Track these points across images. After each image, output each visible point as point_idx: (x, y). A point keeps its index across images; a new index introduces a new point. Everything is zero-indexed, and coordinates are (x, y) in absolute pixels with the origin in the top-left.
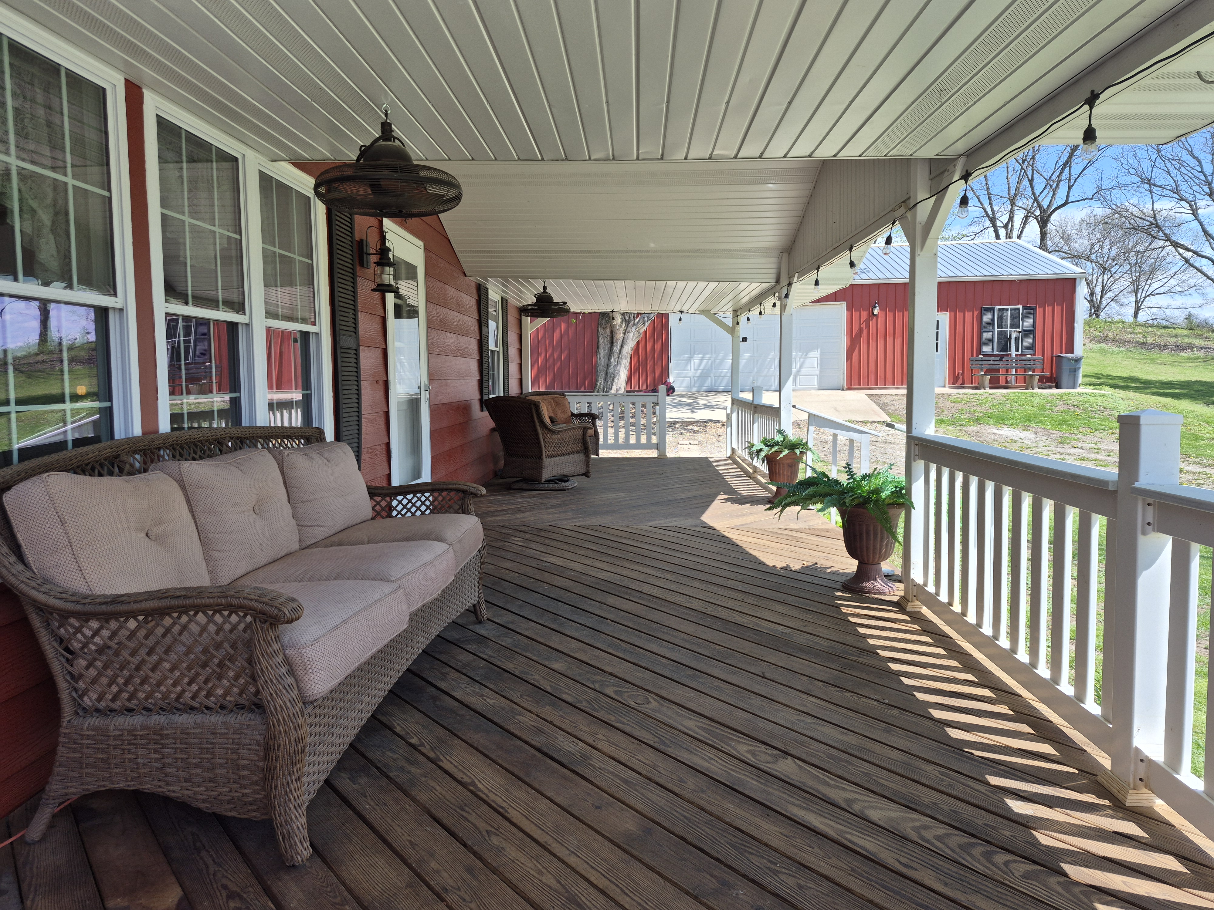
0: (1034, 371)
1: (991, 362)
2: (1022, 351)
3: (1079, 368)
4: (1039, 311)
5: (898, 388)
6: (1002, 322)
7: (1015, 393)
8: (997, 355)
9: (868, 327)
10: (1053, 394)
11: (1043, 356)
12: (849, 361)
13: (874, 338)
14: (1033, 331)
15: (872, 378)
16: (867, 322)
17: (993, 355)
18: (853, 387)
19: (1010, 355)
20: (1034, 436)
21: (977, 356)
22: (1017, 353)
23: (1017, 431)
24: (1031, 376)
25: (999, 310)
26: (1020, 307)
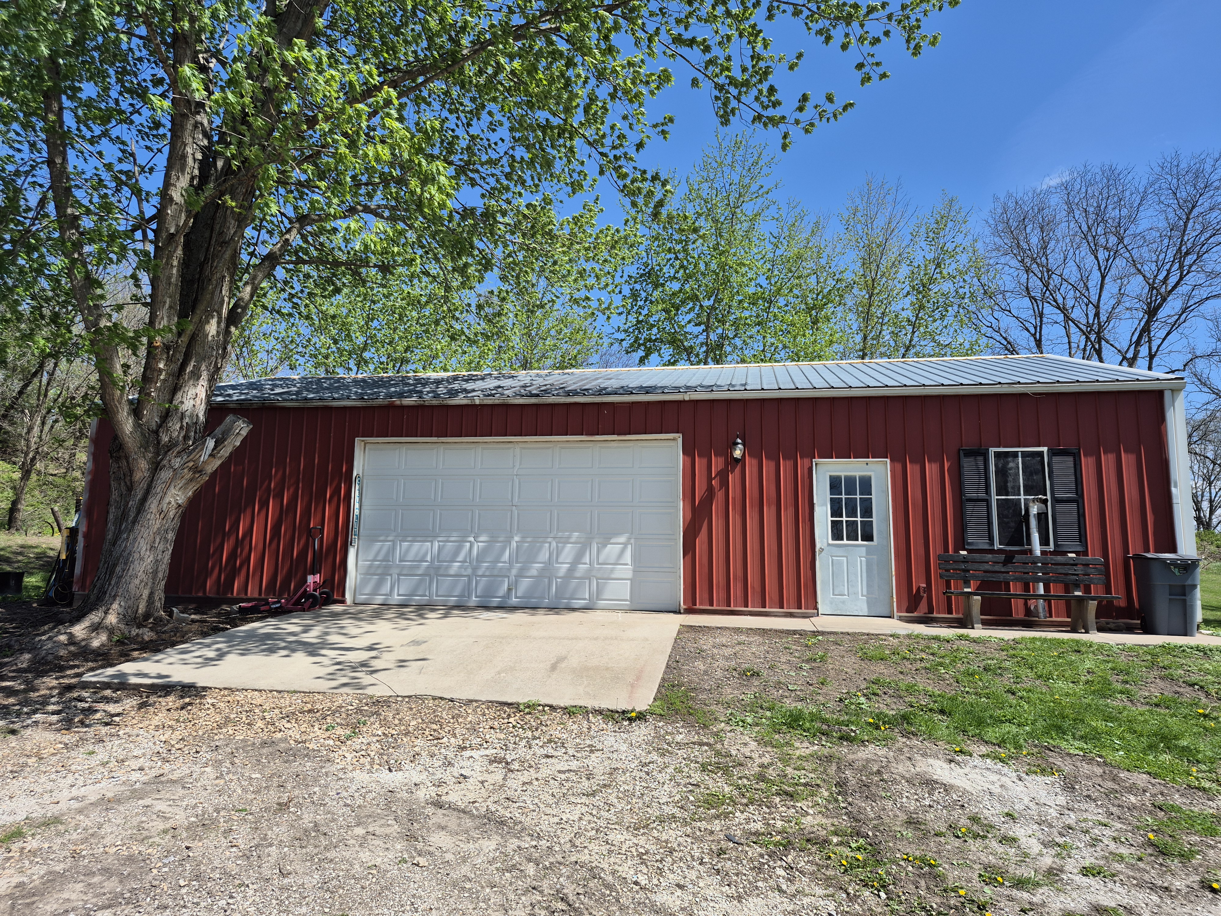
0: (1087, 590)
1: (987, 567)
2: (1056, 545)
3: (1194, 587)
4: (1087, 463)
5: (791, 615)
6: (1006, 482)
7: (1034, 639)
8: (1000, 551)
9: (725, 484)
10: (1131, 649)
11: (1105, 555)
12: (689, 556)
13: (738, 508)
14: (1079, 500)
15: (736, 590)
16: (723, 476)
17: (992, 551)
18: (698, 607)
19: (1031, 551)
20: (1062, 800)
21: (956, 551)
22: (1045, 548)
23: (1009, 774)
24: (1080, 599)
25: (998, 455)
26: (1045, 449)
